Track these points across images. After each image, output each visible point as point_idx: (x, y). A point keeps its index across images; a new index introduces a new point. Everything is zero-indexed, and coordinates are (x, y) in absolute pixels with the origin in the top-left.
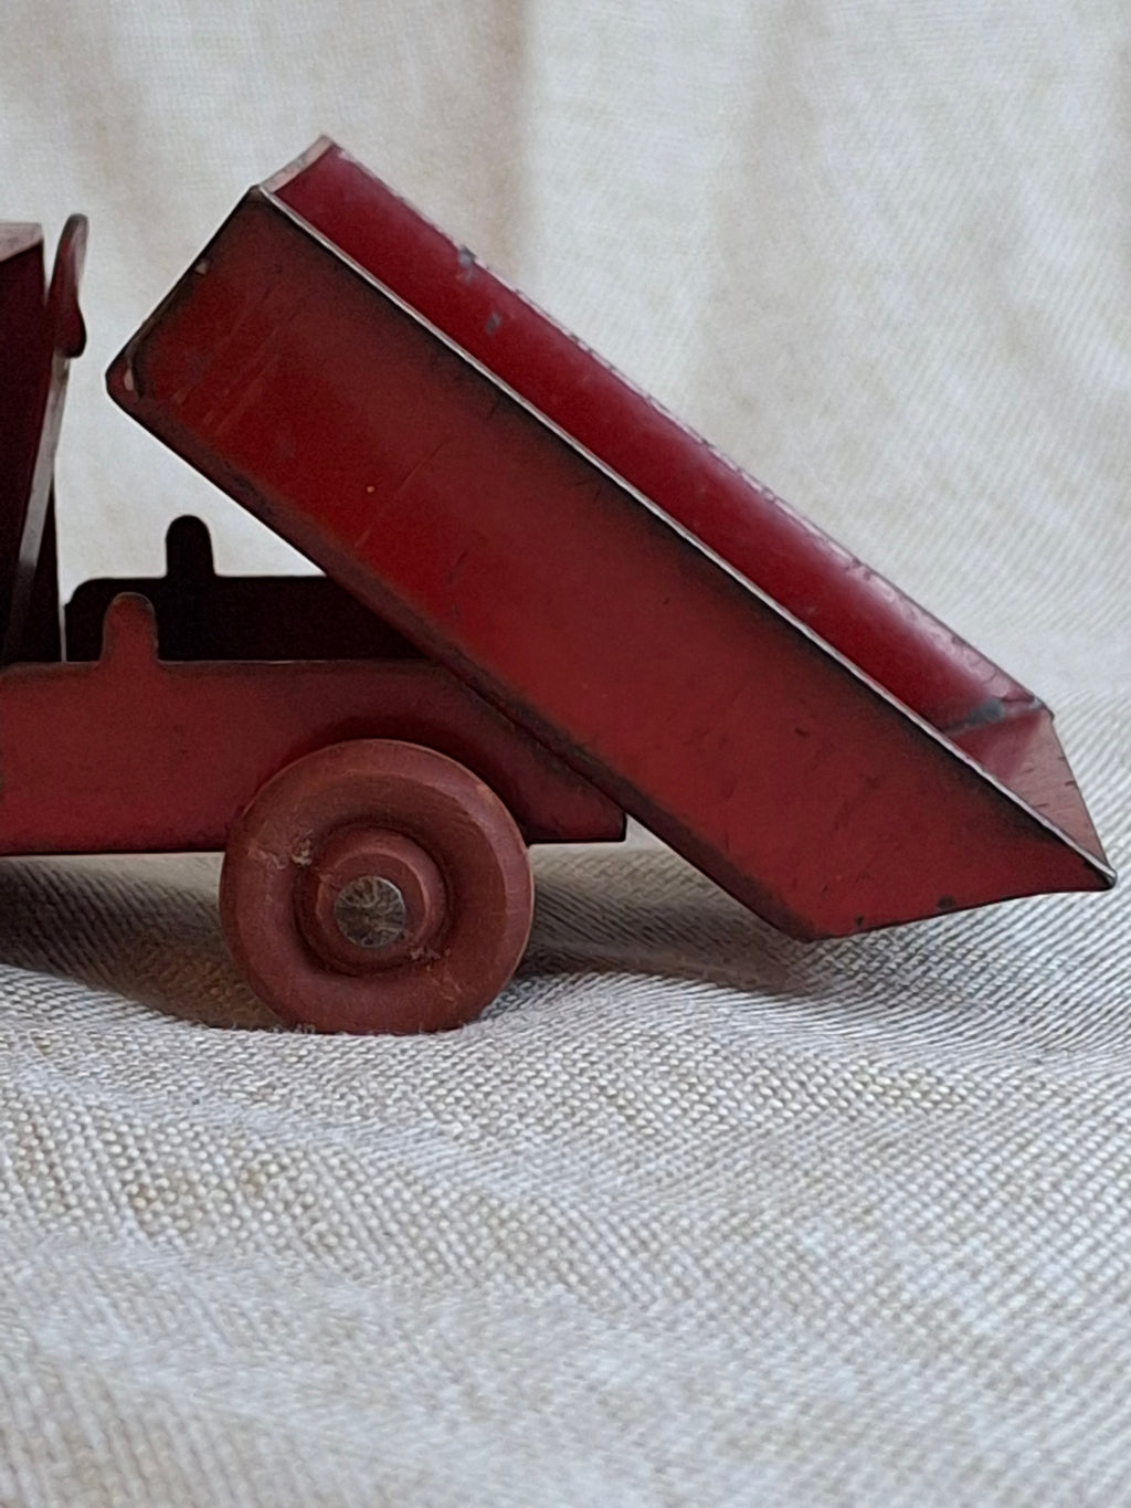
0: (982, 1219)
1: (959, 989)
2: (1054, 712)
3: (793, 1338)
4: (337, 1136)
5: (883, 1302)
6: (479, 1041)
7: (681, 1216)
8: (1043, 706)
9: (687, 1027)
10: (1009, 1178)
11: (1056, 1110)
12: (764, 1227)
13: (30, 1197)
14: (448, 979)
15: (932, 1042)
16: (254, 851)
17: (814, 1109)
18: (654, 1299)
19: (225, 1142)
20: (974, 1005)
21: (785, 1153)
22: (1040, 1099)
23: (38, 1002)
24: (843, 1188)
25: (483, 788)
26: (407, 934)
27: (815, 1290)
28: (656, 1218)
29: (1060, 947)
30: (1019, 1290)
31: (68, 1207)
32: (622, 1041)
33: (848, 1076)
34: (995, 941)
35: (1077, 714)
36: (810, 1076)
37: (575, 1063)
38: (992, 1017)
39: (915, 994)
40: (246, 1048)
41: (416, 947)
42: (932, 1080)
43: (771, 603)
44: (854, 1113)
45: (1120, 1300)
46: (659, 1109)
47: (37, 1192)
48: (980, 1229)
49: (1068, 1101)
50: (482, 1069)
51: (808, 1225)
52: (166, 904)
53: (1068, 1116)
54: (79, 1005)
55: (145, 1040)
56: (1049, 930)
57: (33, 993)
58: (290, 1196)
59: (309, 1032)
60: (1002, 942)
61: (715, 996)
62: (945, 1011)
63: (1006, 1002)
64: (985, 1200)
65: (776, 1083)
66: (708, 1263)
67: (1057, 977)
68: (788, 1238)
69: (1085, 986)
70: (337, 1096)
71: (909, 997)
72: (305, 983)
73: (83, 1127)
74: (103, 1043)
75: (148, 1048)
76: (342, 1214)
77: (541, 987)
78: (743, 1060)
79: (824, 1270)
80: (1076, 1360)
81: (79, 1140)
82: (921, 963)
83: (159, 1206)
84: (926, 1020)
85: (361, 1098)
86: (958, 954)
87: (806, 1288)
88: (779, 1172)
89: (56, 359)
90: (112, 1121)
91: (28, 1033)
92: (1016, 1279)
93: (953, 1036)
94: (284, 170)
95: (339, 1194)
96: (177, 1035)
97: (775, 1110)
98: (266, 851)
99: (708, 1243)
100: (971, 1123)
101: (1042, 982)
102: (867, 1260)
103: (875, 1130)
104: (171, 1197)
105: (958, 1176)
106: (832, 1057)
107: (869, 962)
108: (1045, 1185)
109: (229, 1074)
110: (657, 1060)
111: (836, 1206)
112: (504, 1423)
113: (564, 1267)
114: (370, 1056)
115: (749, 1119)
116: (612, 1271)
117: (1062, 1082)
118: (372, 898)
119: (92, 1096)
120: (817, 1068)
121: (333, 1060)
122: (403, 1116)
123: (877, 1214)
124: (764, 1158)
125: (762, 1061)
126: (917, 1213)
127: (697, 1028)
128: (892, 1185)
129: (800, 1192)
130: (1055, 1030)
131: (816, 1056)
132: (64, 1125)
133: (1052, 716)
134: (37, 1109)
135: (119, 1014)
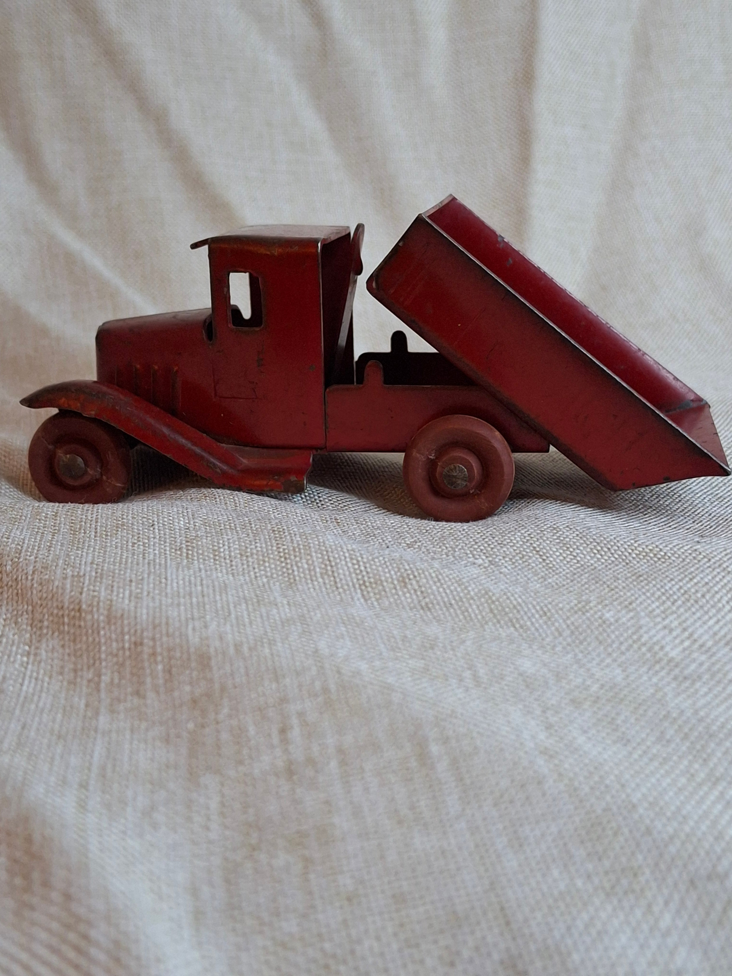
0: (674, 608)
1: (671, 508)
2: (711, 406)
3: (599, 655)
4: (436, 564)
5: (634, 642)
6: (491, 527)
7: (560, 602)
8: (707, 403)
9: (567, 525)
10: (686, 592)
11: (705, 564)
12: (591, 609)
13: (324, 583)
14: (483, 500)
15: (659, 530)
16: (415, 454)
17: (613, 559)
18: (547, 636)
19: (395, 565)
20: (676, 515)
21: (601, 577)
22: (699, 559)
23: (340, 504)
24: (622, 593)
25: (497, 433)
26: (468, 484)
27: (608, 636)
28: (550, 603)
29: (708, 493)
30: (688, 638)
31: (337, 588)
32: (543, 529)
33: (626, 547)
34: (685, 490)
35: (719, 403)
36: (612, 546)
37: (525, 537)
38: (682, 520)
39: (654, 510)
40: (408, 526)
41: (472, 489)
42: (658, 549)
43: (605, 369)
44: (628, 561)
45: (727, 644)
46: (555, 557)
47: (327, 581)
48: (673, 613)
49: (710, 560)
50: (491, 538)
51: (607, 608)
52: (387, 468)
53: (709, 567)
54: (354, 505)
55: (373, 521)
56: (705, 486)
57: (338, 500)
58: (417, 587)
59: (431, 520)
60: (687, 490)
61: (580, 510)
62: (665, 517)
63: (688, 514)
64: (675, 601)
65: (599, 548)
66: (569, 622)
67: (707, 505)
68: (600, 613)
69: (718, 509)
70: (438, 547)
71: (652, 511)
72: (432, 501)
73: (345, 557)
74: (359, 522)
75: (374, 524)
76: (434, 595)
77: (517, 503)
78: (587, 539)
79: (612, 627)
80: (709, 669)
81: (343, 563)
82: (657, 497)
83: (369, 589)
84: (658, 520)
85: (446, 548)
86: (670, 495)
87: (605, 635)
88: (598, 585)
89: (351, 275)
90: (355, 555)
91: (333, 517)
92: (686, 634)
93: (667, 527)
94: (433, 208)
95: (434, 588)
96: (385, 520)
97: (598, 559)
98: (419, 453)
99: (569, 614)
100: (672, 568)
101: (702, 506)
102: (629, 624)
103: (635, 569)
104: (374, 586)
105: (666, 590)
106: (621, 539)
107: (637, 497)
108: (699, 595)
109: (401, 536)
110: (555, 537)
111: (618, 601)
112: (485, 688)
113: (514, 620)
114: (452, 531)
115: (588, 562)
116: (532, 623)
117: (708, 552)
118: (456, 472)
119: (349, 546)
120: (615, 543)
121: (438, 532)
122: (461, 556)
123: (634, 605)
124: (593, 579)
125: (594, 539)
126: (649, 605)
127: (571, 525)
128: (640, 593)
129: (605, 594)
130: (706, 526)
131: (615, 538)
132: (339, 556)
133: (710, 407)
134: (330, 550)
135: (367, 509)
